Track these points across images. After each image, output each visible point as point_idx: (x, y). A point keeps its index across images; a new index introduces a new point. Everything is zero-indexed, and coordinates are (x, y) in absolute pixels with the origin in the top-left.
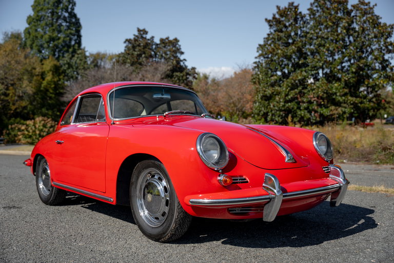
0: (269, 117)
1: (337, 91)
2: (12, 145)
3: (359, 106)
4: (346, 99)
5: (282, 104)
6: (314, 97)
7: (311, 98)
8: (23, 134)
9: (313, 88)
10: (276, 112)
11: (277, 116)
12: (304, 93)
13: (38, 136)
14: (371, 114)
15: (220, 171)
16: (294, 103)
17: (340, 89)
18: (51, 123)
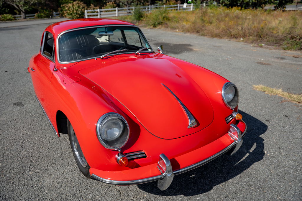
15: (119, 150)
18: (83, 5)
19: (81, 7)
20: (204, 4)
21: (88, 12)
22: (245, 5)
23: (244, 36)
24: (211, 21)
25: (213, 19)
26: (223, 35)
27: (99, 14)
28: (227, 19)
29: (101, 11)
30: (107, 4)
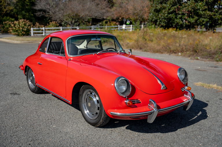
0: (158, 22)
1: (200, 8)
2: (6, 34)
3: (212, 17)
4: (205, 13)
5: (166, 15)
6: (186, 11)
7: (184, 11)
8: (13, 29)
9: (186, 5)
10: (162, 20)
11: (162, 22)
12: (180, 9)
13: (21, 31)
14: (219, 22)
15: (127, 98)
16: (173, 14)
17: (203, 6)
18: (29, 23)
19: (27, 24)
20: (142, 26)
21: (34, 30)
22: (179, 27)
23: (182, 51)
24: (151, 40)
25: (153, 38)
26: (163, 51)
27: (44, 32)
28: (165, 38)
29: (45, 30)
30: (50, 23)
